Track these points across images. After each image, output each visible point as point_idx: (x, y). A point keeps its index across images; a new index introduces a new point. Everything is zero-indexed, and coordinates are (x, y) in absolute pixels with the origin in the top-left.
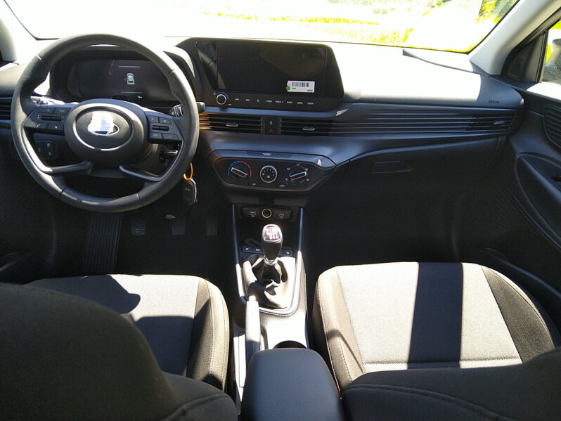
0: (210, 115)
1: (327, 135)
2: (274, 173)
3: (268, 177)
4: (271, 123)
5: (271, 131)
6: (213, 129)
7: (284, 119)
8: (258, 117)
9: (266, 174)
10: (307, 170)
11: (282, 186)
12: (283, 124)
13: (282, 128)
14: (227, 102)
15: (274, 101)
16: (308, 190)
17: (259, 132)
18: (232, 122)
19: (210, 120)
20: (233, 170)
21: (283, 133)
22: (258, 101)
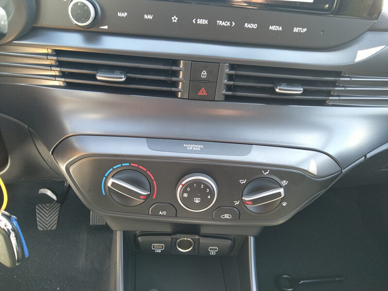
0: (58, 53)
1: (322, 103)
2: (212, 193)
3: (197, 201)
4: (204, 74)
5: (203, 92)
6: (69, 86)
7: (235, 65)
8: (173, 60)
9: (192, 195)
10: (284, 183)
11: (227, 216)
12: (230, 77)
13: (229, 88)
14: (97, 21)
15: (212, 22)
16: (281, 222)
17: (174, 95)
18: (111, 69)
19: (60, 64)
20: (113, 184)
21: (228, 98)
22: (175, 19)
